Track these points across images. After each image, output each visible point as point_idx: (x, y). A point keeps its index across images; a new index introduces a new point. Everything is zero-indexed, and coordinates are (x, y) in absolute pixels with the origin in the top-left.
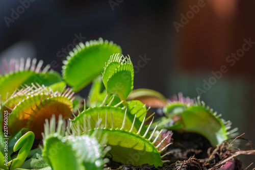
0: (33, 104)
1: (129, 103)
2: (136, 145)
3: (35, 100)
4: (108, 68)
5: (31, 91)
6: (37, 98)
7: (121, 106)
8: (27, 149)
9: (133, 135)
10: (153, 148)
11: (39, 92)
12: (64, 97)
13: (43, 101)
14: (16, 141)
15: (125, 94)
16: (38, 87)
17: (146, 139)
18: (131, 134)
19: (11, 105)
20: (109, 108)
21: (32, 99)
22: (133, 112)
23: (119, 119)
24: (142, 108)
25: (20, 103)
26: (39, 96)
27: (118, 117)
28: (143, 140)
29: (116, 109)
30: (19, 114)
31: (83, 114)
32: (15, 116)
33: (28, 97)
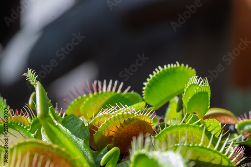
0: (118, 122)
1: (206, 121)
2: (213, 160)
3: (119, 119)
4: (187, 89)
5: (115, 110)
6: (121, 117)
7: (199, 124)
8: (113, 163)
9: (211, 150)
10: (230, 163)
11: (122, 112)
12: (145, 116)
13: (126, 119)
14: (102, 156)
15: (203, 113)
16: (122, 107)
17: (223, 155)
18: (209, 150)
19: (97, 123)
20: (188, 126)
21: (117, 118)
22: (209, 130)
23: (196, 136)
24: (218, 126)
25: (106, 121)
26: (123, 115)
27: (196, 134)
28: (220, 155)
29: (194, 127)
30: (105, 132)
31: (164, 131)
32: (102, 133)
33: (113, 116)
